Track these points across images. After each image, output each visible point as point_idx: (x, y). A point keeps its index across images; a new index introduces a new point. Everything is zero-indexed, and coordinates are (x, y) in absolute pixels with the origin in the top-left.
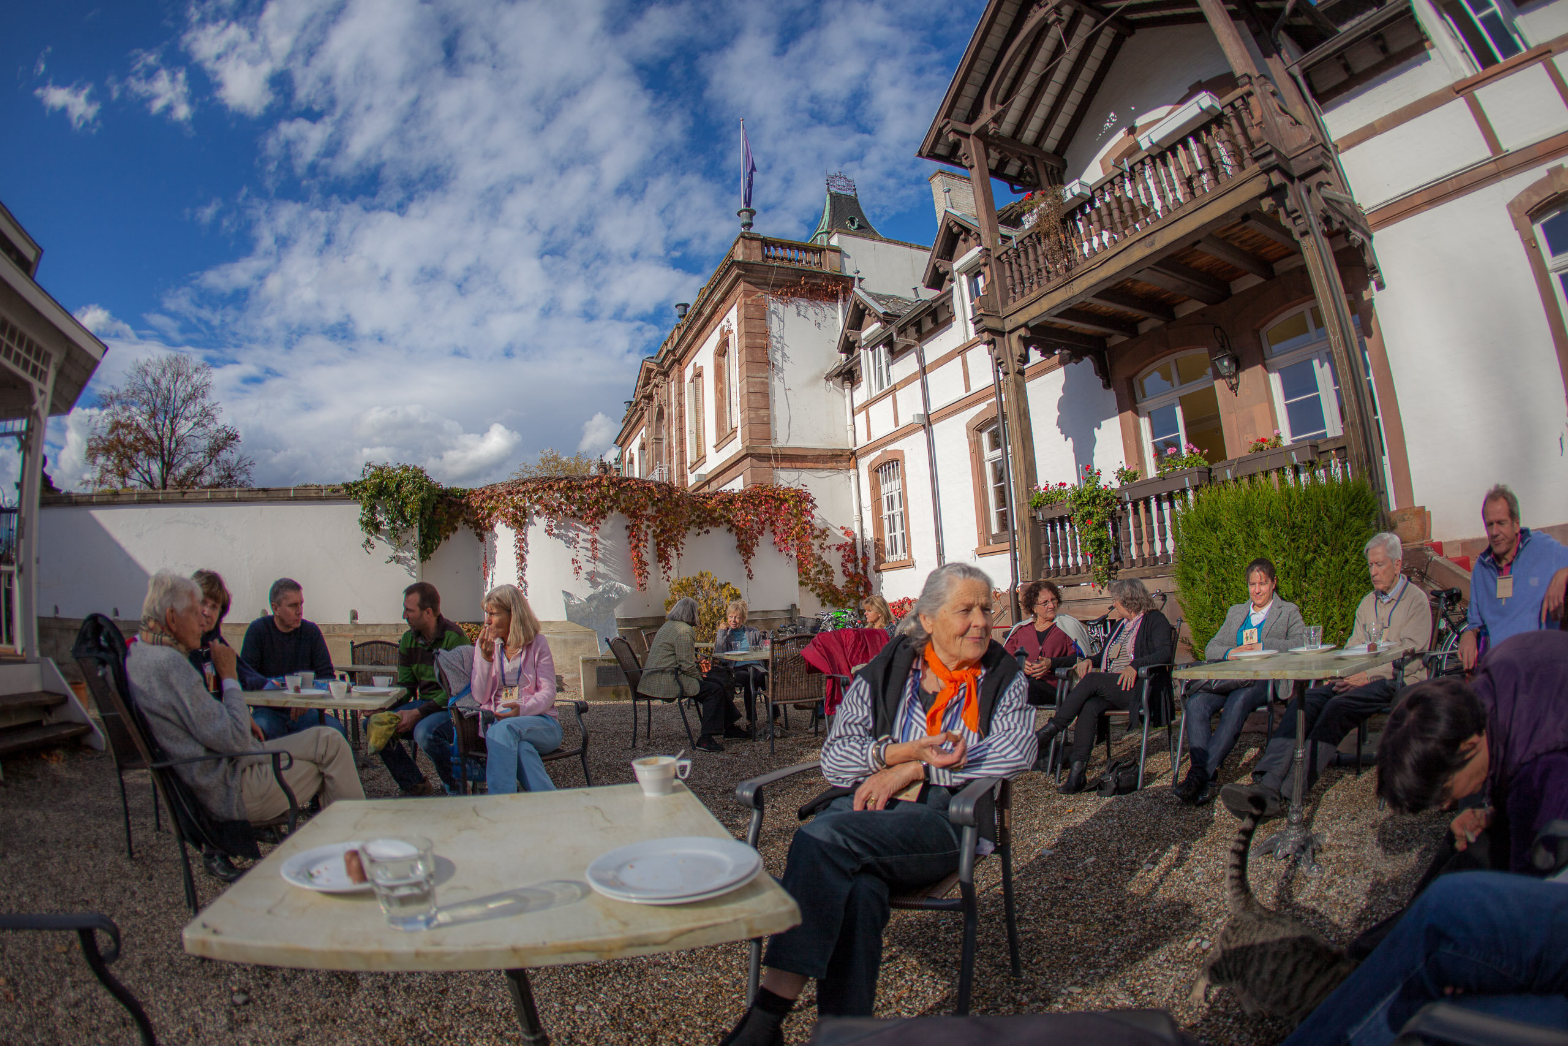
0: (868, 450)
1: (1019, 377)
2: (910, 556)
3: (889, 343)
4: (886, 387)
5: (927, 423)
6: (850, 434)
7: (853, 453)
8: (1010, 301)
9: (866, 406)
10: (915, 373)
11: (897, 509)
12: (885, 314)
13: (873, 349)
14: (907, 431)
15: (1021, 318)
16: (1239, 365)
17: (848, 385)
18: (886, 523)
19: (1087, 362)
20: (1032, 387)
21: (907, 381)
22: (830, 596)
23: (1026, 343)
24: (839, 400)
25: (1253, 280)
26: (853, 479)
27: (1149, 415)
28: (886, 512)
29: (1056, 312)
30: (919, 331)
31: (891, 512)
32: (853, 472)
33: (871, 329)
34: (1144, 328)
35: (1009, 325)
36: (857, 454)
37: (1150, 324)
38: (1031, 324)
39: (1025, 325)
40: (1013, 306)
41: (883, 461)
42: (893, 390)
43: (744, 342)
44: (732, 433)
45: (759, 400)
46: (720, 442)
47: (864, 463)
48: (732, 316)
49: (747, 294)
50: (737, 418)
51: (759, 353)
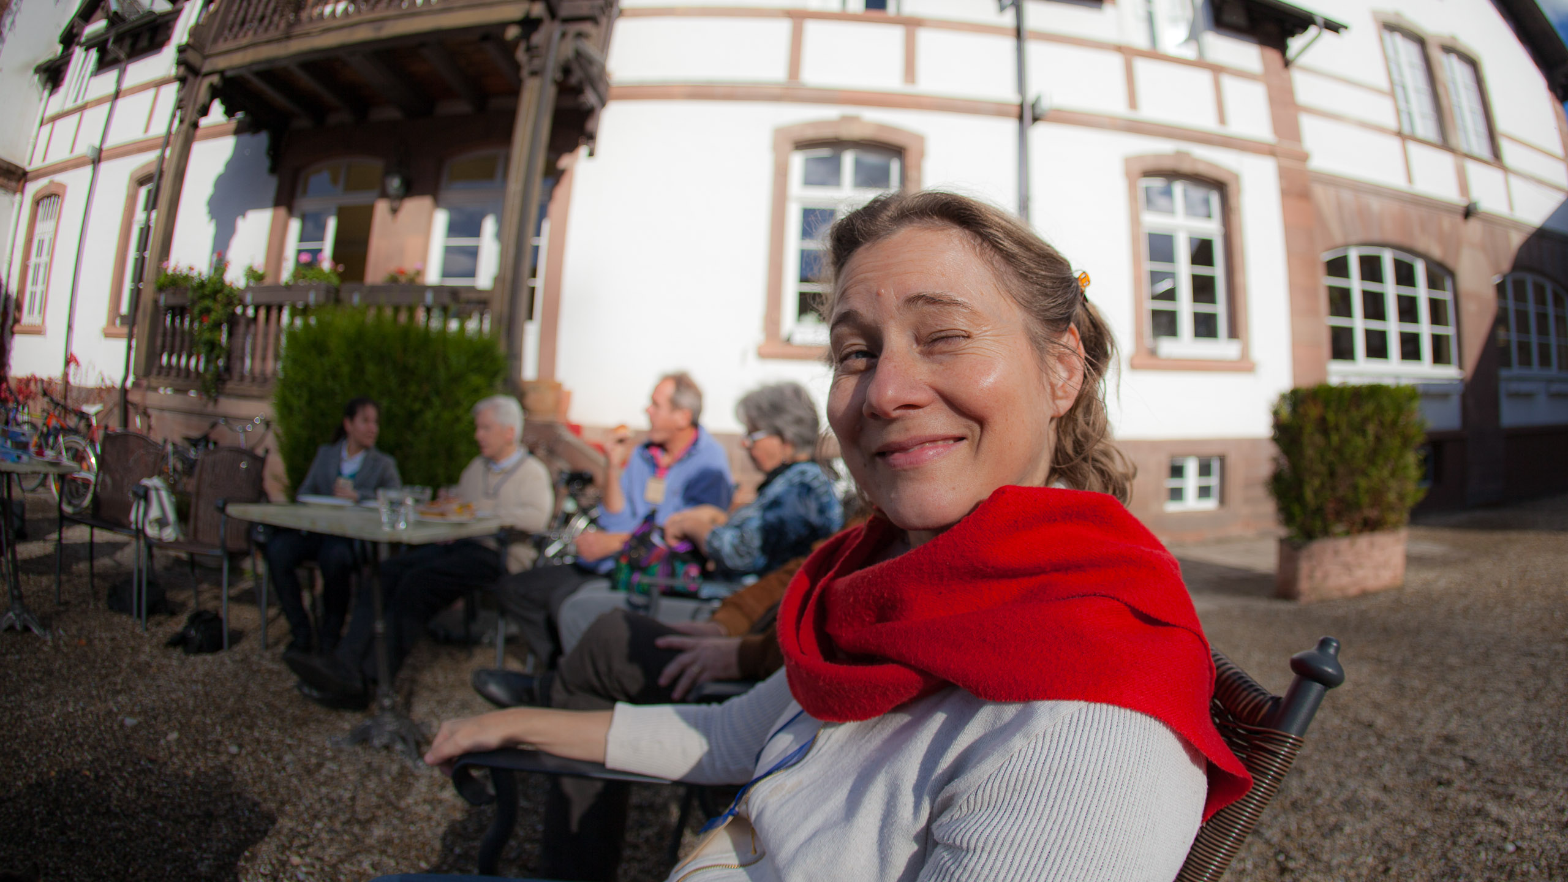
0: (40, 174)
1: (191, 130)
2: (44, 321)
3: (103, 51)
4: (80, 102)
5: (97, 159)
6: (30, 148)
7: (25, 174)
8: (221, 40)
9: (54, 119)
10: (109, 96)
11: (45, 258)
12: (116, 13)
13: (87, 49)
14: (76, 164)
15: (222, 63)
16: (410, 190)
17: (49, 86)
18: (30, 272)
19: (262, 139)
20: (199, 149)
21: (99, 102)
23: (215, 93)
25: (462, 107)
26: (17, 206)
27: (304, 218)
28: (34, 259)
29: (255, 68)
30: (133, 46)
31: (38, 260)
32: (18, 196)
33: (98, 25)
34: (333, 119)
35: (207, 67)
36: (29, 176)
37: (341, 117)
38: (229, 74)
39: (222, 73)
40: (222, 46)
41: (48, 192)
42: (82, 108)
47: (30, 191)
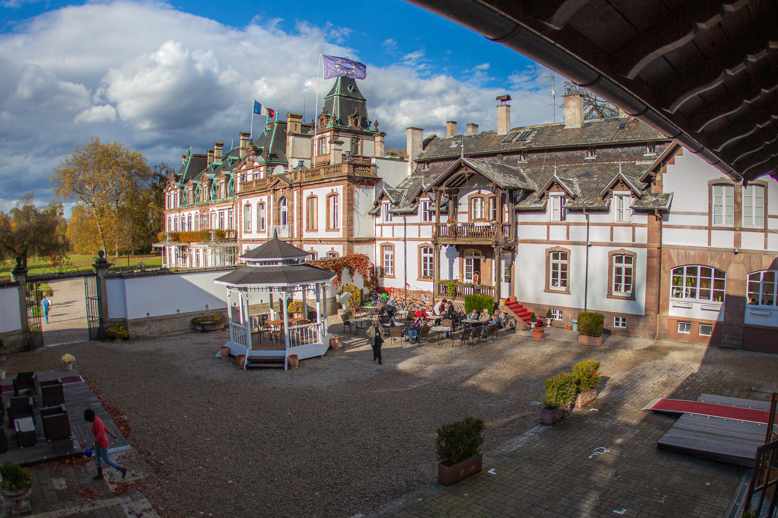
0: (380, 240)
2: (394, 275)
5: (405, 240)
7: (375, 239)
11: (390, 260)
12: (395, 203)
14: (398, 239)
18: (385, 263)
22: (367, 285)
31: (387, 260)
41: (386, 245)
42: (393, 225)
43: (346, 202)
44: (335, 229)
45: (350, 223)
46: (328, 229)
47: (378, 243)
48: (340, 189)
49: (348, 185)
50: (340, 225)
51: (350, 207)
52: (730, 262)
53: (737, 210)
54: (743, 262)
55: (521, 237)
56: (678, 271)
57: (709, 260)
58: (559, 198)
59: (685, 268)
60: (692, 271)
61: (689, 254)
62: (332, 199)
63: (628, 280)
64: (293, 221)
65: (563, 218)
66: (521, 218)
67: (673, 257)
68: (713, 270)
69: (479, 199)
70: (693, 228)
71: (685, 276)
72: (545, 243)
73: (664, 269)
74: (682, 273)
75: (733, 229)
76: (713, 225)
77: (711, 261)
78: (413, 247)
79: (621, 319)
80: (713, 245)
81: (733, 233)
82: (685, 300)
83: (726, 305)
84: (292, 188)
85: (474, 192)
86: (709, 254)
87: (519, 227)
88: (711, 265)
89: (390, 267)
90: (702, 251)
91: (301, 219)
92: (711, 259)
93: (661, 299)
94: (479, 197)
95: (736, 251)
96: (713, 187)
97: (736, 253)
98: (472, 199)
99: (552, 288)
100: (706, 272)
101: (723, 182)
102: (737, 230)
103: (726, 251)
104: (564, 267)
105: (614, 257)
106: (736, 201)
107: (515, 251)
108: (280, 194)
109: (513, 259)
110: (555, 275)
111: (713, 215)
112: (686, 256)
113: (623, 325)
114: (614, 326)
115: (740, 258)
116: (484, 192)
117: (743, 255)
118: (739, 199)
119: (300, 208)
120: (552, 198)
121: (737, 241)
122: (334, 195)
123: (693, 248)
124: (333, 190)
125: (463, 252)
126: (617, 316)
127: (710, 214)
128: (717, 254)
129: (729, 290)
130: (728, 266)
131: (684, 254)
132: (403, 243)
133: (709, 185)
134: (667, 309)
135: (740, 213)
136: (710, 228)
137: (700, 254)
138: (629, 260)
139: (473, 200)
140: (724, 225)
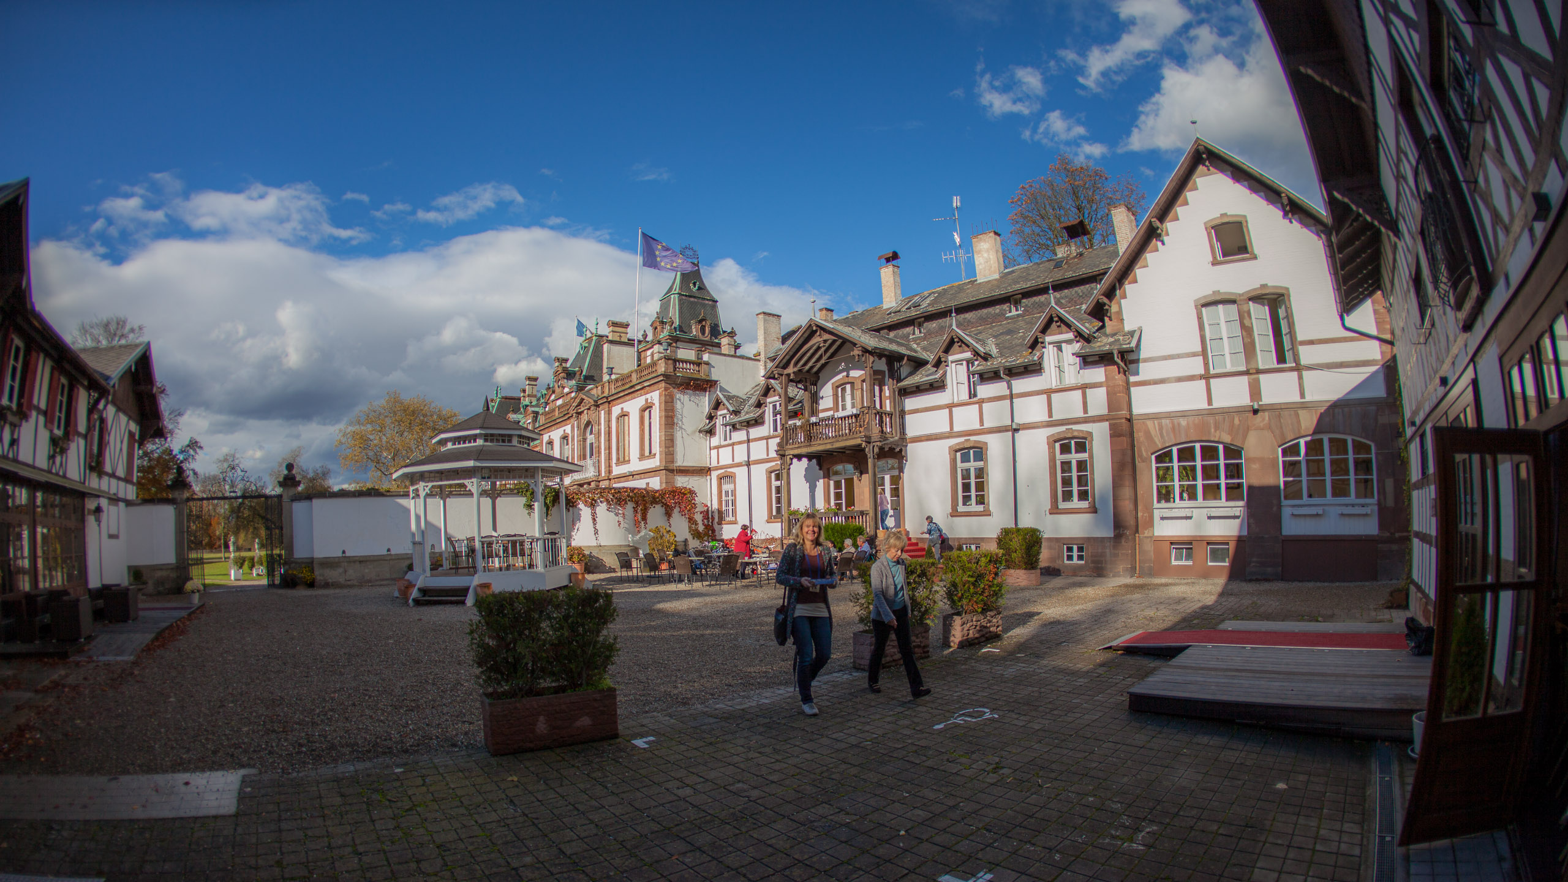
0: (717, 469)
2: (735, 518)
3: (733, 426)
4: (728, 442)
5: (748, 464)
6: (709, 460)
7: (709, 468)
9: (717, 448)
10: (745, 441)
12: (733, 411)
13: (725, 425)
14: (739, 465)
17: (709, 436)
18: (724, 503)
22: (697, 535)
24: (705, 442)
26: (709, 481)
28: (725, 498)
32: (709, 478)
36: (712, 470)
41: (724, 475)
42: (732, 444)
43: (663, 414)
44: (651, 455)
45: (669, 443)
46: (642, 457)
47: (715, 474)
48: (655, 397)
49: (666, 389)
50: (656, 449)
51: (670, 420)
52: (1248, 429)
53: (1247, 340)
54: (1269, 427)
55: (910, 432)
56: (1164, 457)
57: (1213, 430)
58: (964, 363)
59: (1175, 450)
60: (1186, 454)
61: (1179, 424)
62: (647, 412)
63: (1082, 481)
64: (599, 452)
65: (972, 394)
66: (910, 403)
67: (1153, 433)
68: (1221, 447)
69: (848, 387)
70: (1180, 379)
71: (1175, 464)
72: (948, 437)
73: (1141, 456)
74: (1171, 461)
75: (1246, 373)
76: (1212, 372)
77: (1215, 431)
78: (759, 473)
79: (1075, 548)
80: (1216, 404)
81: (1245, 379)
82: (1180, 506)
83: (1249, 505)
84: (598, 406)
85: (840, 376)
86: (1211, 420)
87: (908, 418)
88: (1216, 439)
89: (730, 508)
90: (1200, 417)
91: (609, 448)
92: (1217, 428)
93: (1140, 508)
94: (848, 383)
95: (1256, 407)
96: (1203, 309)
97: (1255, 412)
98: (838, 387)
99: (961, 508)
100: (1209, 452)
101: (1218, 298)
102: (1252, 372)
103: (1239, 411)
104: (981, 473)
105: (1057, 445)
106: (1243, 326)
107: (903, 457)
108: (585, 418)
109: (901, 469)
110: (966, 487)
111: (1210, 355)
112: (1173, 429)
113: (1080, 558)
114: (1066, 562)
115: (1264, 420)
116: (855, 374)
117: (1266, 414)
118: (1247, 322)
119: (609, 433)
120: (954, 365)
121: (1255, 391)
122: (648, 407)
123: (1184, 414)
124: (647, 400)
125: (828, 470)
126: (1068, 544)
127: (1204, 353)
128: (1224, 419)
129: (1252, 476)
130: (1245, 437)
131: (1170, 425)
132: (746, 468)
133: (1196, 306)
134: (1150, 523)
135: (1253, 343)
136: (1207, 377)
137: (1196, 421)
138: (1081, 447)
139: (840, 389)
140: (1229, 368)
